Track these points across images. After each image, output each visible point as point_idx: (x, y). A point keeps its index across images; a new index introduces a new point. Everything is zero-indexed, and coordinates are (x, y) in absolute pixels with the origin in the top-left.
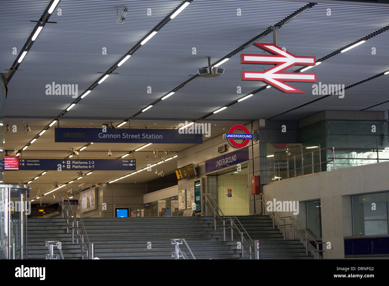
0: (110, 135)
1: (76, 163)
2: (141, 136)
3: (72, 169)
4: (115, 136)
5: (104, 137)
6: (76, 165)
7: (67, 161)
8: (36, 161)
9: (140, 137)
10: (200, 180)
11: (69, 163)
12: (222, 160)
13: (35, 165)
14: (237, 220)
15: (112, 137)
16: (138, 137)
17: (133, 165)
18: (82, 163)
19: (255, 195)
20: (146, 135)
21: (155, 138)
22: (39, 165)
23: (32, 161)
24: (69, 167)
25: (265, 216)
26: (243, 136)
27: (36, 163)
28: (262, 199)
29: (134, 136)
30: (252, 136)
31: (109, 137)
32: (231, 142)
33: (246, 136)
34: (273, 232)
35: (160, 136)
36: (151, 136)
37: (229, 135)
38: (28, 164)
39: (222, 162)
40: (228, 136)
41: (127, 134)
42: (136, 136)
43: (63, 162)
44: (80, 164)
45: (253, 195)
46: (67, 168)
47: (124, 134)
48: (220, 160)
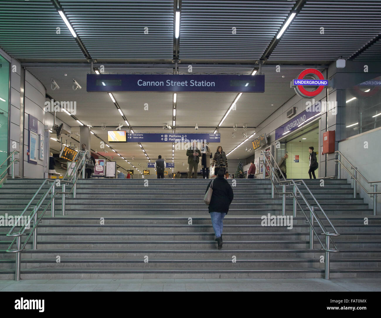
0: (152, 82)
1: (172, 136)
2: (189, 84)
3: (168, 141)
4: (157, 84)
5: (144, 84)
6: (172, 138)
7: (165, 135)
8: (140, 135)
9: (187, 85)
10: (270, 147)
11: (166, 136)
12: (290, 124)
13: (139, 138)
14: (303, 184)
15: (154, 85)
16: (185, 85)
17: (218, 138)
18: (177, 136)
19: (327, 154)
20: (195, 81)
21: (205, 86)
22: (143, 138)
23: (137, 135)
24: (166, 140)
25: (340, 179)
26: (316, 83)
27: (140, 136)
28: (337, 158)
29: (180, 84)
30: (327, 82)
31: (150, 85)
32: (300, 91)
33: (319, 83)
34: (354, 202)
35: (212, 83)
36: (202, 83)
37: (299, 81)
38: (134, 138)
39: (290, 126)
40: (296, 83)
41: (172, 81)
42: (183, 83)
43: (162, 136)
44: (175, 138)
45: (325, 155)
46: (165, 140)
47: (168, 81)
48: (289, 125)
